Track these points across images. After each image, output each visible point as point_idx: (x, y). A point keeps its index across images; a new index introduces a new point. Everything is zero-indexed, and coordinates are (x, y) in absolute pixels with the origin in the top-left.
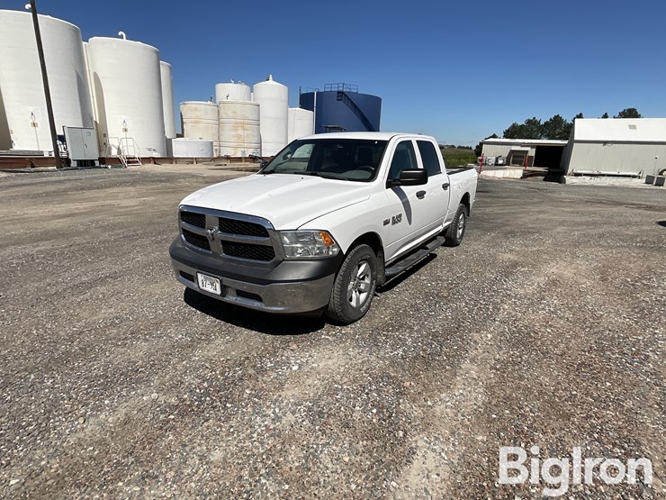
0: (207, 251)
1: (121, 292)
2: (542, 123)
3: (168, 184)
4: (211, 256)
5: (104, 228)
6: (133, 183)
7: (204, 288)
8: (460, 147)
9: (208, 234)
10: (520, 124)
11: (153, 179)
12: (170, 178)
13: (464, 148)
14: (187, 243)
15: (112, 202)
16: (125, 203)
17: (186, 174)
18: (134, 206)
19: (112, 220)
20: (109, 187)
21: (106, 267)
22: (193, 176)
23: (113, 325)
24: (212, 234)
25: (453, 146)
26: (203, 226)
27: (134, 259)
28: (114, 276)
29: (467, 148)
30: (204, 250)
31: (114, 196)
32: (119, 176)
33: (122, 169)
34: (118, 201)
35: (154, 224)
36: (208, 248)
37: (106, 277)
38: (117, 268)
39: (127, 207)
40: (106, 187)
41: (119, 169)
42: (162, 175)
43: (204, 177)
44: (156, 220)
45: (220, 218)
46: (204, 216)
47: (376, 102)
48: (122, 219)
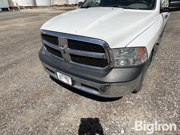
0: (60, 58)
1: (19, 72)
3: (36, 17)
4: (64, 61)
5: (12, 37)
6: (23, 17)
7: (61, 80)
9: (61, 49)
11: (30, 15)
12: (37, 14)
14: (48, 52)
15: (15, 25)
16: (20, 25)
17: (42, 12)
18: (24, 26)
19: (15, 33)
20: (14, 19)
21: (13, 58)
22: (45, 13)
23: (16, 96)
24: (64, 50)
26: (57, 44)
27: (25, 52)
28: (16, 63)
30: (59, 58)
31: (16, 23)
32: (17, 14)
33: (19, 11)
34: (17, 25)
35: (32, 34)
36: (61, 57)
37: (13, 63)
38: (17, 58)
39: (21, 27)
40: (13, 19)
41: (17, 11)
42: (34, 13)
43: (49, 13)
44: (33, 32)
45: (68, 40)
46: (57, 37)
48: (19, 32)
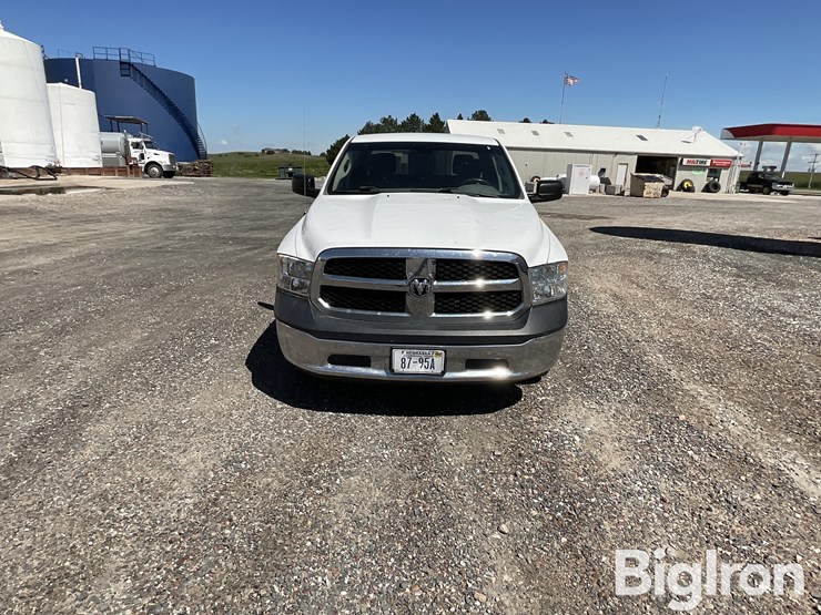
0: (397, 314)
2: (399, 123)
7: (405, 370)
8: (294, 152)
10: (375, 123)
13: (300, 153)
25: (285, 151)
29: (305, 153)
36: (402, 310)
46: (404, 261)
47: (187, 83)
